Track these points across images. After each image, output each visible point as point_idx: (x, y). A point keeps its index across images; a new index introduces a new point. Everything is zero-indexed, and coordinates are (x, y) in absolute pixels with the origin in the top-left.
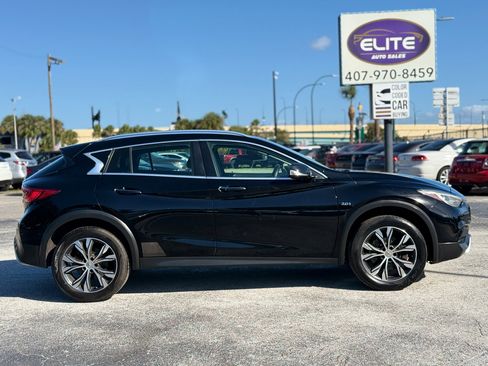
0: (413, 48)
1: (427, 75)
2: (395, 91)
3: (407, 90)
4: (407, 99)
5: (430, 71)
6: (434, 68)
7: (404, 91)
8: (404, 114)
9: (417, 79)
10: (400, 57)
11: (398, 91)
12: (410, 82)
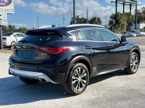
0: (7, 2)
1: (12, 12)
2: (3, 16)
3: (6, 16)
4: (7, 19)
5: (12, 10)
6: (13, 9)
7: (5, 16)
8: (6, 24)
9: (9, 12)
10: (3, 4)
11: (4, 16)
12: (7, 13)
